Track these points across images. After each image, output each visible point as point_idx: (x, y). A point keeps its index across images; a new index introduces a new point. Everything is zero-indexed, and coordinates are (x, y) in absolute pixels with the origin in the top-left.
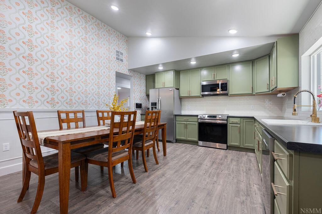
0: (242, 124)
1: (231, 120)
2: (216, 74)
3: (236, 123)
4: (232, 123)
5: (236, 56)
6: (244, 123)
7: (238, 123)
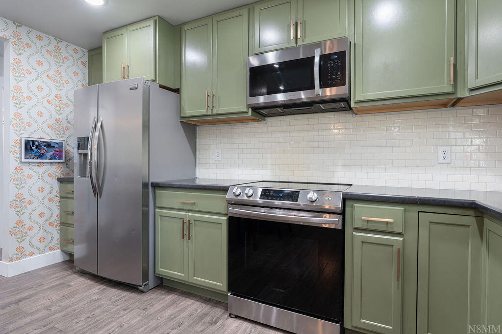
3: (383, 227)
4: (365, 226)
6: (424, 233)
7: (396, 230)
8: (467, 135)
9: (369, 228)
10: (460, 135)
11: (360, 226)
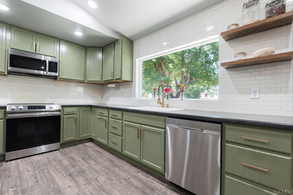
0: (78, 114)
1: (67, 110)
2: (39, 46)
3: (72, 113)
4: (67, 113)
5: (79, 34)
6: (81, 113)
7: (75, 113)
8: (80, 88)
9: (68, 114)
10: (79, 88)
11: (66, 114)
